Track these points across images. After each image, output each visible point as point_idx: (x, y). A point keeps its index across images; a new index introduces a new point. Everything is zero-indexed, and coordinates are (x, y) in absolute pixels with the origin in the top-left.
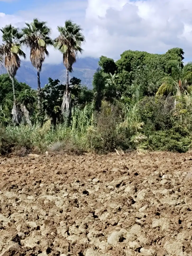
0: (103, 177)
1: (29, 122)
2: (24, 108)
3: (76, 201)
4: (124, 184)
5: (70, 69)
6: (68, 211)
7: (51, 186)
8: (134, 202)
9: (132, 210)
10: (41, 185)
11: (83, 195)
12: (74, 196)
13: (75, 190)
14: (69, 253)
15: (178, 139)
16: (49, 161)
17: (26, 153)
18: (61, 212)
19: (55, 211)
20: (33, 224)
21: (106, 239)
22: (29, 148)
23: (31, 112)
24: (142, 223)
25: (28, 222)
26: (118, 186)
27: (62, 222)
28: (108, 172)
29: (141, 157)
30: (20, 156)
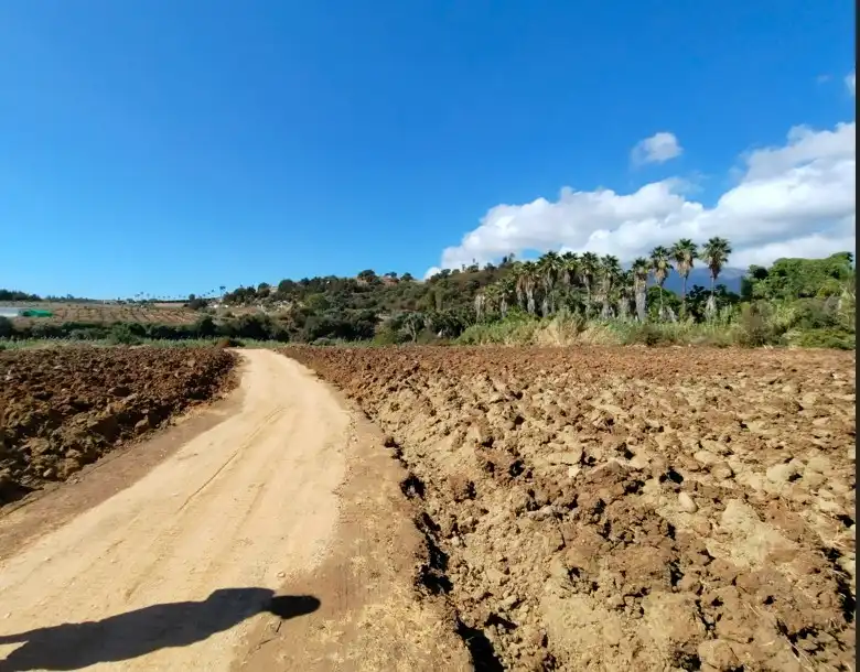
0: (751, 372)
1: (674, 320)
2: (670, 309)
3: (715, 399)
4: (780, 382)
5: (715, 277)
6: (703, 410)
7: (688, 377)
8: (801, 409)
9: (800, 421)
10: (677, 374)
11: (724, 391)
12: (714, 392)
13: (716, 385)
14: (695, 493)
15: (842, 338)
16: (691, 352)
17: (670, 345)
18: (694, 411)
19: (686, 410)
20: (655, 423)
21: (763, 471)
22: (673, 341)
23: (677, 312)
24: (824, 445)
25: (648, 420)
26: (772, 383)
27: (692, 427)
28: (756, 366)
29: (795, 353)
30: (664, 346)
